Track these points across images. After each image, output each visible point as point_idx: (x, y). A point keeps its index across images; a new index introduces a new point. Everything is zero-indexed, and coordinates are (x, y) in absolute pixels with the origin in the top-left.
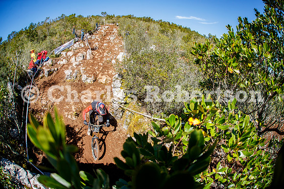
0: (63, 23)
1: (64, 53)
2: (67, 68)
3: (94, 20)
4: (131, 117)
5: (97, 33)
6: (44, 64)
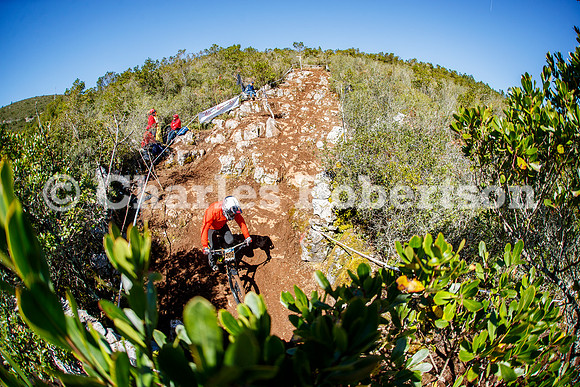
0: (216, 61)
1: (218, 123)
2: (225, 152)
3: (279, 58)
4: (343, 260)
5: (287, 84)
6: (177, 140)
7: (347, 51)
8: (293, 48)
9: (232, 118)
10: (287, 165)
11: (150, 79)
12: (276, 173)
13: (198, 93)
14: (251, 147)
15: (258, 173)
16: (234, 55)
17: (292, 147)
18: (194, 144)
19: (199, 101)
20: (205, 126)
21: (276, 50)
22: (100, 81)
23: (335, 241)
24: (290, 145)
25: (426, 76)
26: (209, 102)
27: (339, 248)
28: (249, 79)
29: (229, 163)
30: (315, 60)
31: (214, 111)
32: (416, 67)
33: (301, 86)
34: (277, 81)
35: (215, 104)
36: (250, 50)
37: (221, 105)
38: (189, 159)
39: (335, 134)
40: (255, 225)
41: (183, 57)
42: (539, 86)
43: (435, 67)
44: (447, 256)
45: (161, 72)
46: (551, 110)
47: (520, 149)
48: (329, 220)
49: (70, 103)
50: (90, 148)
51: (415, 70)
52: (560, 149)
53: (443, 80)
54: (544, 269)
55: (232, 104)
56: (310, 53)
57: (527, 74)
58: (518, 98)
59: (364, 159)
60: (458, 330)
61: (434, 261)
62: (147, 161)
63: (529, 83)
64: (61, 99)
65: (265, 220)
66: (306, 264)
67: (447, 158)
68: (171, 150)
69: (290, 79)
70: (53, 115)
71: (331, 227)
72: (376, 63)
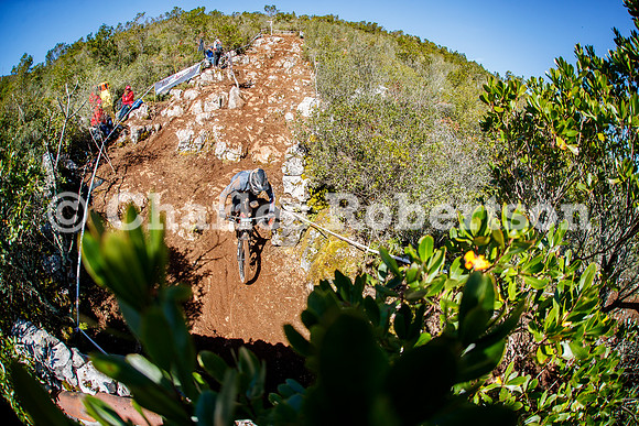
0: (177, 25)
1: (176, 93)
2: (183, 126)
3: (248, 23)
4: (319, 244)
5: (255, 50)
7: (324, 18)
9: (192, 87)
10: (252, 139)
11: (104, 49)
12: (240, 148)
13: (155, 60)
14: (212, 119)
15: (220, 148)
16: (197, 18)
17: (258, 119)
18: (149, 118)
19: (156, 70)
20: (162, 98)
21: (245, 13)
22: (49, 55)
23: (308, 222)
24: (256, 116)
25: (411, 48)
26: (167, 71)
27: (313, 231)
29: (188, 138)
30: (288, 25)
31: (173, 80)
32: (401, 39)
33: (270, 53)
34: (243, 46)
35: (173, 72)
36: (215, 13)
37: (180, 74)
38: (143, 134)
39: (307, 106)
41: (141, 21)
43: (422, 41)
48: (302, 199)
49: (16, 83)
51: (400, 43)
53: (432, 55)
56: (283, 17)
62: (98, 141)
66: (277, 250)
69: (258, 45)
71: (304, 207)
72: (357, 32)
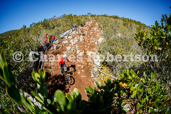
0: (65, 19)
1: (66, 37)
2: (68, 46)
3: (83, 18)
4: (104, 77)
5: (86, 25)
6: (54, 42)
7: (103, 15)
8: (87, 15)
9: (70, 36)
10: (86, 49)
11: (46, 25)
12: (83, 52)
13: (60, 28)
14: (76, 44)
15: (78, 52)
16: (70, 17)
17: (88, 44)
18: (59, 43)
19: (60, 31)
20: (62, 38)
21: (83, 15)
22: (31, 25)
23: (101, 71)
24: (87, 43)
25: (127, 22)
26: (63, 31)
27: (102, 74)
28: (75, 24)
29: (69, 49)
30: (94, 18)
31: (65, 34)
32: (124, 19)
33: (90, 26)
34: (83, 24)
35: (65, 31)
36: (75, 15)
37: (67, 32)
38: (58, 48)
39: (101, 40)
40: (77, 67)
41: (55, 18)
42: (160, 24)
43: (129, 19)
44: (134, 76)
45: (49, 22)
46: (164, 32)
47: (155, 44)
48: (99, 65)
49: (22, 32)
50: (28, 45)
51: (124, 20)
52: (167, 44)
53: (132, 23)
54: (163, 79)
55: (70, 31)
56: (93, 16)
57: (156, 21)
58: (154, 28)
59: (109, 47)
60: (137, 98)
61: (130, 77)
62: (45, 49)
63: (157, 24)
64: (19, 31)
65: (80, 66)
66: (93, 79)
67: (134, 46)
68: (52, 45)
70: (17, 35)
71: (100, 67)
72: (112, 19)
